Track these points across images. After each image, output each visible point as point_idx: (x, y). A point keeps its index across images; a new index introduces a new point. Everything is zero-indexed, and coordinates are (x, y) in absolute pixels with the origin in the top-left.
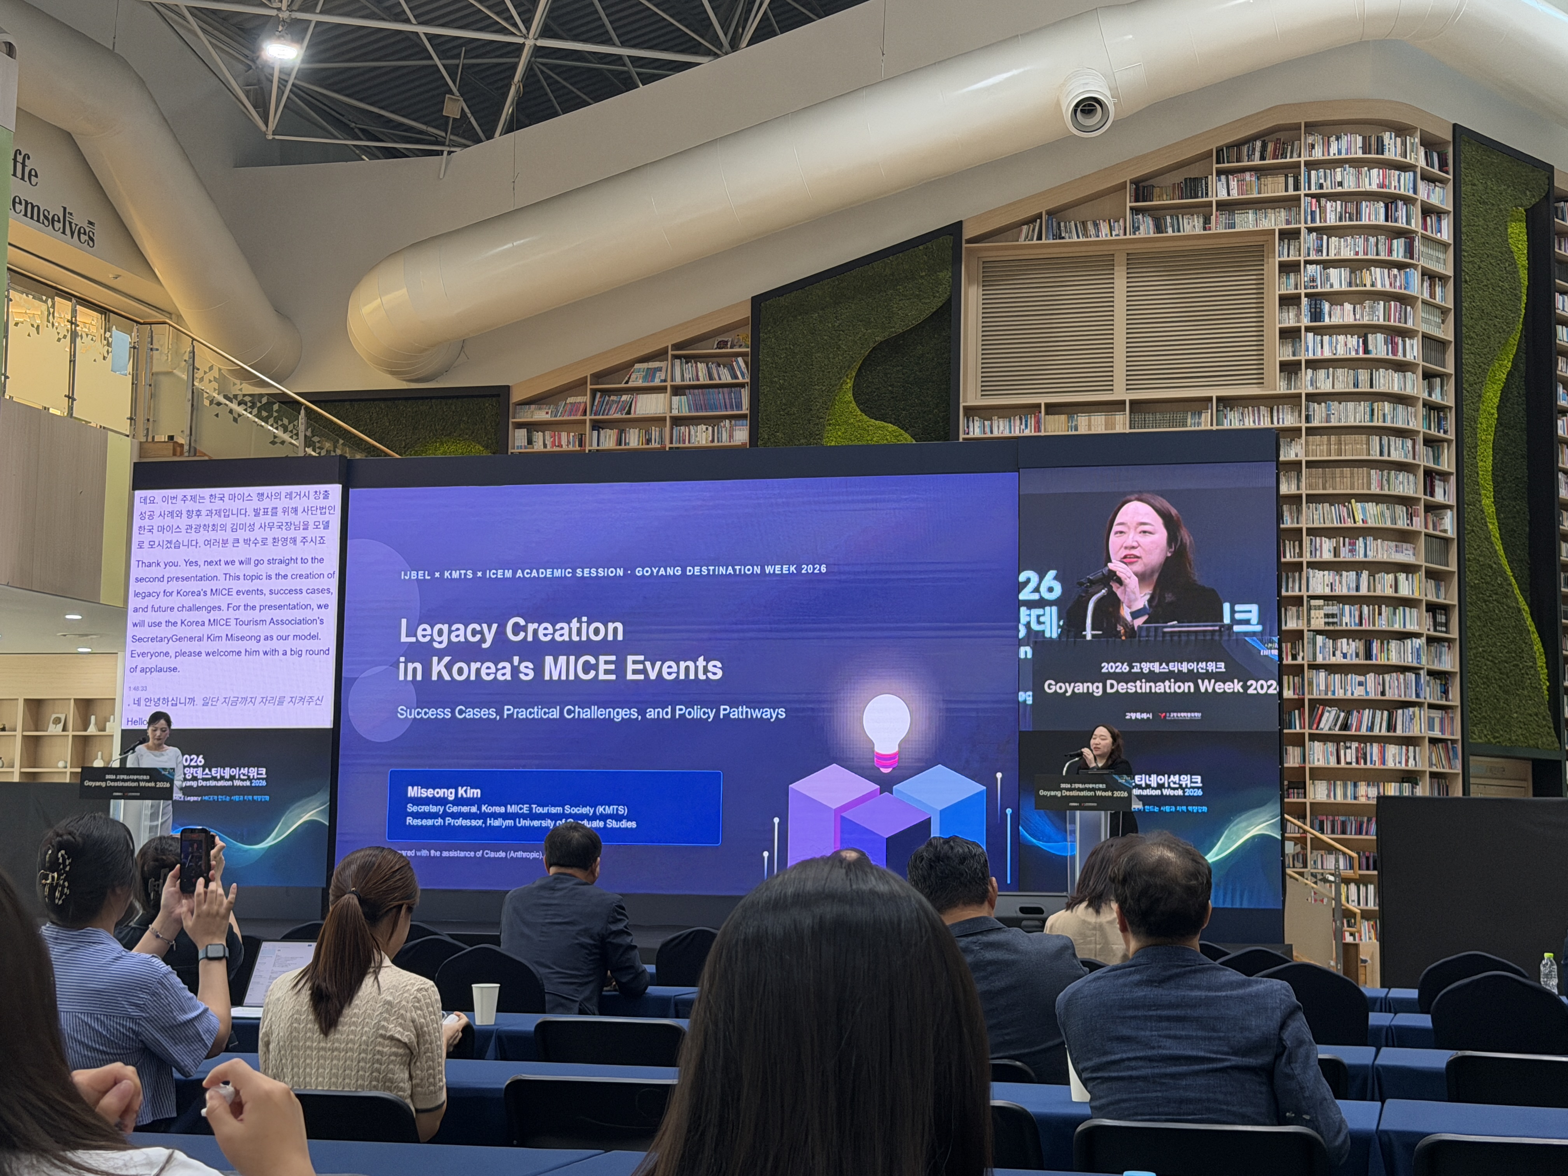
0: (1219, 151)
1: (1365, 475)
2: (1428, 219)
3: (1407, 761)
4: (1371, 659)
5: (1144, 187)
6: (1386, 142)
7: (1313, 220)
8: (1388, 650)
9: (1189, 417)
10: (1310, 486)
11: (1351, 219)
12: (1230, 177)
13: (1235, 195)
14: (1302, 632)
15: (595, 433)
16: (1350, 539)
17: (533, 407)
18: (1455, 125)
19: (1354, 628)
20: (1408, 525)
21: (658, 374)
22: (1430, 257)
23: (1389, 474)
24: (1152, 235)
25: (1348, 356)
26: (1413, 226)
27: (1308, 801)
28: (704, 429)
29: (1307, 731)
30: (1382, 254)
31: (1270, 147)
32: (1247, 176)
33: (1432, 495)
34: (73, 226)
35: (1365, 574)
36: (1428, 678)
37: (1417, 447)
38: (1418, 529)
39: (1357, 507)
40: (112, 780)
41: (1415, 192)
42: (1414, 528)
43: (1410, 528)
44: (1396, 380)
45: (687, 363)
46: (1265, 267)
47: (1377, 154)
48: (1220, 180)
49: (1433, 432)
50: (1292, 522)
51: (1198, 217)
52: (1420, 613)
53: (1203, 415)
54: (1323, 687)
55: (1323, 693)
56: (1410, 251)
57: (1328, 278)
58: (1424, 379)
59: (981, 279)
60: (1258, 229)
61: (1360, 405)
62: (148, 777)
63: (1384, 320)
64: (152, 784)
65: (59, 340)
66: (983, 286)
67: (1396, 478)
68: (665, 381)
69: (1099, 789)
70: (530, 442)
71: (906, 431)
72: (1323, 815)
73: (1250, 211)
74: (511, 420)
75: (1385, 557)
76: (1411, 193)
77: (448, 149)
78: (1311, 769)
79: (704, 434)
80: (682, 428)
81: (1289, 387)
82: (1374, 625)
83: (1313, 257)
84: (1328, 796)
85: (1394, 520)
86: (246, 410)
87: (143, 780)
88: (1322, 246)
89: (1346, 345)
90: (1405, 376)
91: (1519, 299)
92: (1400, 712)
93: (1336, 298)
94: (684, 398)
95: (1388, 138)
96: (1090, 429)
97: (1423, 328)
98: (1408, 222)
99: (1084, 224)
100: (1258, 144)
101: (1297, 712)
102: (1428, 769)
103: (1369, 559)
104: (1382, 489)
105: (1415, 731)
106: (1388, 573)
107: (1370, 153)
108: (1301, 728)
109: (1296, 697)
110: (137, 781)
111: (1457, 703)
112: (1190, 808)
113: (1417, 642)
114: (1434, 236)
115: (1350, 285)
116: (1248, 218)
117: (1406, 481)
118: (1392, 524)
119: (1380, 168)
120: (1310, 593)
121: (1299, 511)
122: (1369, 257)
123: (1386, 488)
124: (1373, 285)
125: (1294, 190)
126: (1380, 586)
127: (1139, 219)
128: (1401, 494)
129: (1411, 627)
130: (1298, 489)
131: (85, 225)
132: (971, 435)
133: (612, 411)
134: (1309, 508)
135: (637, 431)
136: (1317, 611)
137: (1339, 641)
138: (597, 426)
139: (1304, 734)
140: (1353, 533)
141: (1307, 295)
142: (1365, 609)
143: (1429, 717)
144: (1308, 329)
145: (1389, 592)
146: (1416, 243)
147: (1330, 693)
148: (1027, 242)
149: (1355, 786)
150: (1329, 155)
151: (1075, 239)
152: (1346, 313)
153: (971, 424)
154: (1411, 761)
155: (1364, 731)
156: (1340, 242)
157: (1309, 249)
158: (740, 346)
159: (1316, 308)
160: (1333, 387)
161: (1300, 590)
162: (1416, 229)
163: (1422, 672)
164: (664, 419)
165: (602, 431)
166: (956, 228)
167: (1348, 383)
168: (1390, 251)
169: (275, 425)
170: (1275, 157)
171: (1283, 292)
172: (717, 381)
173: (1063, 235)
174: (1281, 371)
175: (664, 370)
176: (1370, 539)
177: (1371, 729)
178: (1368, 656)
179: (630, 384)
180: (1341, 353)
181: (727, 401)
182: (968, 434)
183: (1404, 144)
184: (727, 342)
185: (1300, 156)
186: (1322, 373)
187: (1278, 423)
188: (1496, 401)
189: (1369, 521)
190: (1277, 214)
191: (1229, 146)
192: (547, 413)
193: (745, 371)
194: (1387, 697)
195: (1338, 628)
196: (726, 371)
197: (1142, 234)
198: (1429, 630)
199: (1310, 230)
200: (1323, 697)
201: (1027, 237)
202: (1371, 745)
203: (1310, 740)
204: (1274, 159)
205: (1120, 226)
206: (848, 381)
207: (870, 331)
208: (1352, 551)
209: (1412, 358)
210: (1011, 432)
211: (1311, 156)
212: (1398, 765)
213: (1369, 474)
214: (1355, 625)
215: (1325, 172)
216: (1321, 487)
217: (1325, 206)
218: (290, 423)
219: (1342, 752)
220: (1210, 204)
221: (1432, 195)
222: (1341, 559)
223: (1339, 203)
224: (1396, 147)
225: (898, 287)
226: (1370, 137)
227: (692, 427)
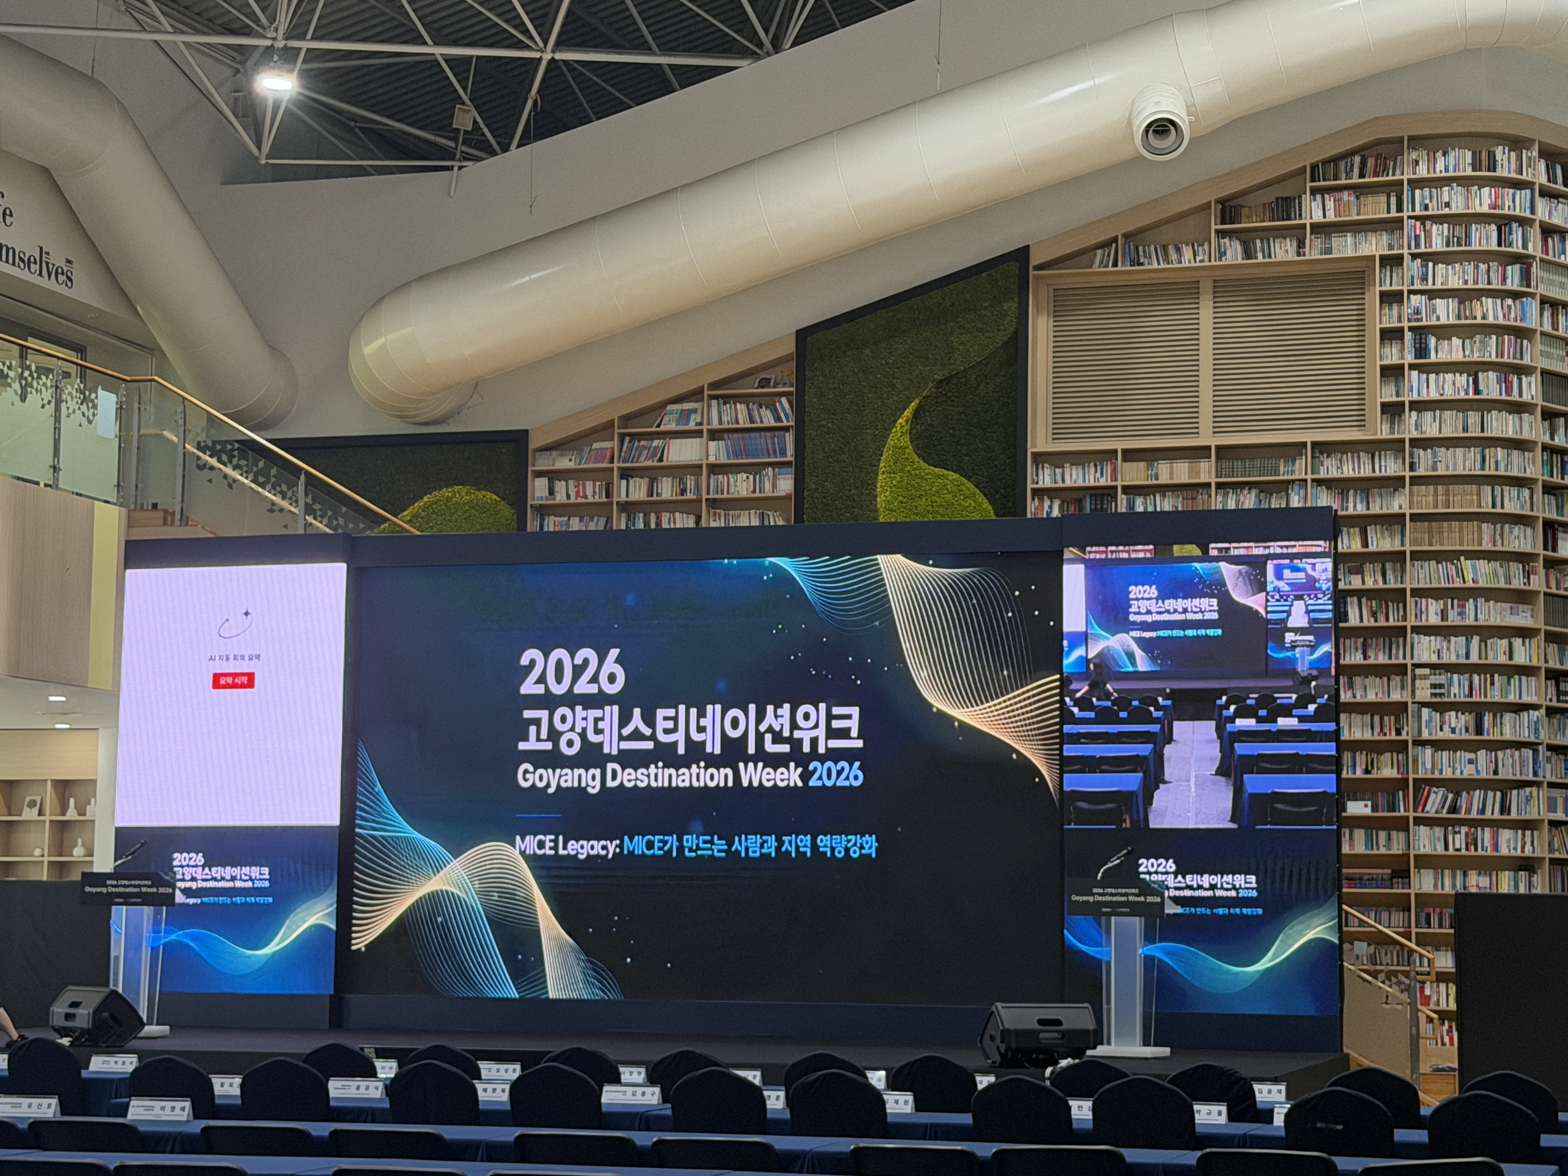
0: (1314, 167)
1: (1476, 529)
2: (1550, 240)
3: (1523, 847)
4: (1482, 734)
5: (1231, 208)
6: (1499, 157)
7: (1417, 245)
8: (1501, 724)
9: (1282, 464)
10: (1414, 542)
11: (1459, 244)
12: (1326, 196)
13: (1331, 217)
14: (1406, 703)
15: (624, 482)
16: (1459, 600)
17: (554, 453)
19: (1463, 699)
20: (1525, 584)
21: (693, 417)
22: (1551, 283)
23: (1502, 527)
24: (1240, 261)
25: (1457, 397)
26: (1530, 251)
27: (1412, 892)
28: (745, 478)
29: (1411, 814)
30: (1494, 281)
31: (1371, 162)
32: (1345, 195)
33: (1554, 550)
34: (51, 266)
35: (1476, 640)
36: (1549, 753)
37: (1535, 497)
38: (1537, 588)
39: (1467, 565)
40: (113, 886)
41: (1533, 211)
42: (1531, 588)
43: (1526, 588)
44: (1511, 423)
45: (725, 403)
46: (1366, 296)
47: (1489, 171)
48: (1315, 200)
49: (1556, 479)
50: (1396, 582)
51: (1291, 241)
52: (1538, 681)
53: (1297, 462)
54: (1429, 766)
55: (1430, 772)
56: (1526, 277)
57: (1434, 311)
58: (1544, 419)
59: (1052, 309)
60: (1358, 254)
61: (1470, 452)
62: (150, 883)
63: (1497, 357)
64: (154, 890)
65: (43, 406)
66: (1054, 316)
67: (1511, 532)
68: (701, 424)
69: (1132, 894)
70: (551, 492)
71: (969, 480)
72: (1430, 907)
73: (1349, 234)
74: (530, 468)
75: (1498, 621)
76: (1527, 214)
77: (459, 164)
78: (1416, 856)
79: (745, 483)
80: (720, 476)
81: (1392, 432)
82: (1486, 696)
83: (1418, 286)
84: (1436, 886)
85: (1508, 580)
87: (145, 886)
88: (1427, 274)
89: (1454, 384)
90: (1521, 417)
92: (1515, 792)
93: (1444, 332)
94: (722, 443)
95: (1500, 153)
96: (1172, 477)
97: (1544, 363)
98: (1525, 246)
99: (1165, 248)
100: (1357, 159)
101: (1401, 793)
102: (1547, 856)
103: (1481, 622)
104: (1494, 545)
105: (1534, 816)
106: (1501, 638)
107: (1480, 170)
108: (1405, 811)
109: (1400, 776)
110: (139, 886)
112: (1245, 911)
113: (1535, 714)
114: (1556, 259)
115: (1459, 317)
116: (1346, 242)
117: (1522, 535)
118: (1506, 583)
119: (1491, 187)
120: (1416, 661)
121: (1403, 570)
122: (1480, 286)
123: (1499, 543)
124: (1484, 318)
125: (1397, 212)
126: (1492, 653)
127: (1225, 243)
128: (1517, 550)
129: (1526, 699)
130: (1402, 545)
131: (63, 264)
132: (1041, 485)
133: (642, 458)
134: (1414, 566)
135: (670, 479)
136: (1423, 681)
137: (1447, 714)
138: (626, 474)
139: (1408, 817)
140: (1463, 594)
141: (1411, 329)
142: (1476, 678)
143: (1549, 798)
144: (1412, 367)
145: (1503, 659)
146: (1534, 269)
147: (1436, 772)
148: (1102, 269)
149: (1465, 875)
150: (1435, 172)
151: (1155, 266)
152: (1454, 349)
153: (1040, 472)
154: (1528, 847)
155: (1474, 815)
156: (1447, 270)
157: (1413, 277)
158: (785, 384)
159: (1421, 343)
160: (1440, 432)
161: (1404, 658)
162: (1534, 254)
163: (1540, 748)
164: (700, 466)
165: (631, 481)
166: (1022, 254)
167: (1456, 428)
168: (1504, 279)
169: (273, 492)
170: (1376, 174)
171: (1384, 326)
172: (759, 425)
173: (1142, 260)
174: (1383, 413)
175: (699, 411)
176: (1481, 600)
177: (1482, 811)
178: (1479, 730)
179: (663, 428)
180: (1449, 393)
181: (770, 447)
182: (1037, 483)
183: (1520, 158)
184: (770, 380)
185: (1403, 174)
186: (1428, 415)
187: (1380, 471)
189: (1480, 580)
190: (1379, 237)
191: (1325, 162)
192: (570, 460)
193: (789, 411)
194: (1500, 776)
195: (1445, 699)
196: (768, 413)
197: (1229, 259)
198: (1551, 700)
199: (1414, 256)
200: (1430, 776)
201: (1101, 263)
202: (1483, 829)
203: (1415, 824)
204: (1374, 176)
205: (1204, 250)
206: (904, 424)
207: (928, 368)
208: (1461, 614)
209: (1530, 397)
210: (1084, 481)
211: (1414, 173)
212: (1512, 851)
213: (1480, 528)
214: (1465, 696)
215: (1430, 192)
216: (1427, 542)
217: (1430, 231)
218: (288, 490)
219: (1450, 838)
220: (1304, 226)
221: (1554, 213)
222: (1449, 623)
223: (1446, 226)
224: (1509, 162)
225: (959, 319)
226: (1480, 152)
227: (730, 476)
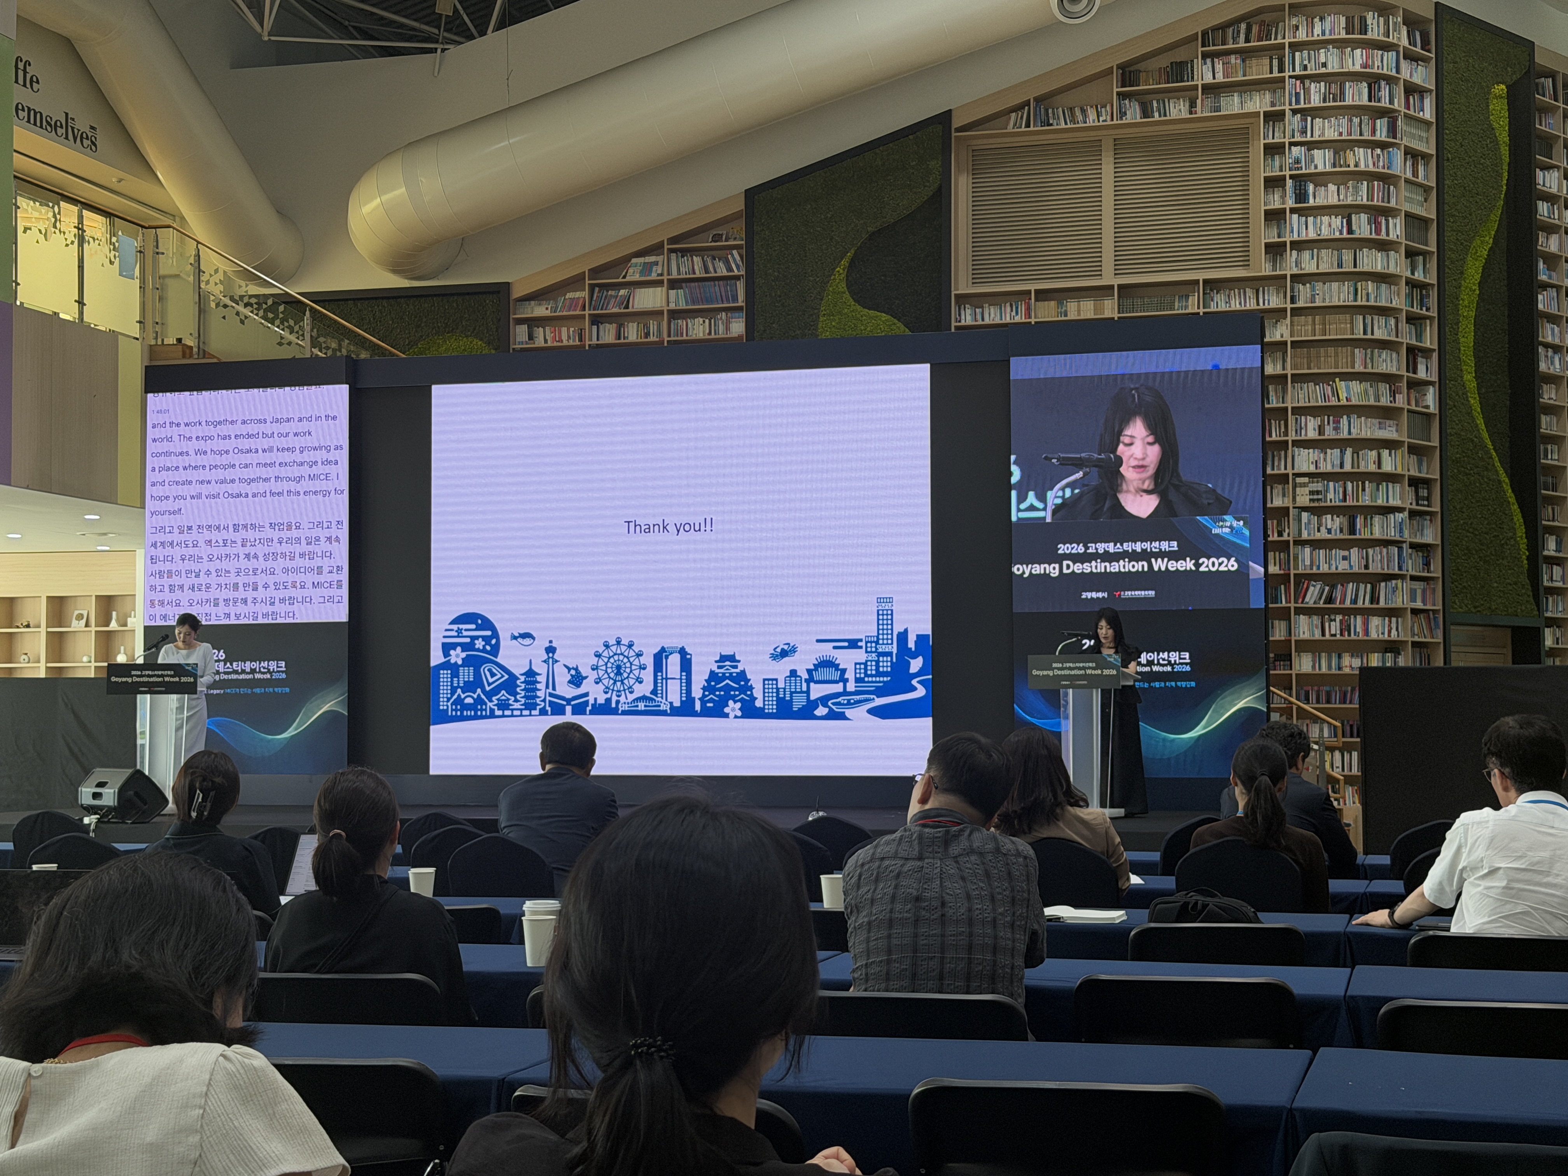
0: (1205, 33)
1: (1349, 353)
2: (1411, 98)
3: (1390, 632)
4: (1355, 534)
5: (1130, 72)
6: (1369, 22)
7: (1298, 102)
8: (1371, 525)
9: (1177, 300)
10: (1295, 366)
11: (1335, 100)
12: (1216, 60)
13: (1220, 78)
14: (1288, 508)
15: (595, 328)
16: (1334, 417)
17: (533, 303)
18: (1437, 3)
19: (1338, 504)
20: (1391, 402)
21: (654, 268)
22: (1412, 136)
23: (1372, 352)
24: (1139, 120)
25: (1332, 237)
26: (1396, 106)
28: (701, 322)
29: (1292, 605)
30: (1366, 134)
31: (1255, 29)
32: (1232, 58)
33: (1415, 372)
34: (76, 132)
35: (1349, 451)
36: (1410, 551)
37: (1400, 325)
38: (1401, 405)
39: (1341, 385)
40: (138, 676)
41: (1398, 72)
42: (1397, 405)
43: (1393, 405)
44: (1379, 259)
45: (683, 257)
46: (1250, 150)
47: (1361, 34)
49: (1416, 310)
50: (1278, 402)
51: (1184, 101)
52: (1402, 488)
53: (1190, 298)
54: (1308, 563)
55: (1309, 568)
57: (1312, 161)
58: (1406, 257)
59: (971, 168)
60: (1243, 112)
61: (1344, 285)
62: (172, 673)
63: (1368, 200)
64: (177, 679)
65: (67, 245)
66: (973, 174)
67: (1380, 356)
68: (662, 275)
69: (1089, 668)
70: (531, 337)
71: (899, 320)
72: (1308, 686)
73: (1235, 94)
74: (512, 316)
75: (1369, 434)
76: (1394, 73)
77: (442, 46)
78: (1296, 641)
79: (701, 327)
80: (680, 321)
81: (1275, 269)
82: (1358, 501)
83: (1298, 138)
84: (1314, 667)
85: (1377, 398)
86: (252, 312)
87: (168, 676)
88: (1306, 127)
89: (1330, 226)
90: (1388, 255)
91: (1501, 175)
92: (1383, 584)
93: (1321, 179)
94: (681, 292)
95: (1371, 18)
96: (1079, 314)
97: (1407, 207)
98: (1391, 102)
99: (1071, 109)
100: (1243, 26)
101: (1283, 587)
102: (1410, 639)
103: (1354, 436)
104: (1365, 368)
105: (1398, 603)
106: (1371, 450)
107: (1353, 33)
108: (1286, 602)
109: (1282, 572)
110: (162, 676)
111: (1439, 574)
112: (1179, 684)
113: (1400, 516)
114: (1416, 115)
115: (1334, 166)
116: (1233, 101)
117: (1389, 359)
118: (1375, 401)
119: (1363, 48)
120: (1296, 471)
121: (1284, 391)
122: (1353, 137)
123: (1370, 366)
124: (1356, 166)
125: (1279, 72)
126: (1363, 462)
127: (1125, 104)
128: (1384, 371)
129: (1394, 502)
130: (1284, 369)
131: (88, 130)
132: (963, 323)
133: (611, 306)
134: (1294, 388)
135: (635, 325)
136: (1302, 489)
137: (1324, 517)
138: (596, 320)
139: (1289, 608)
140: (1337, 412)
141: (1291, 177)
143: (1411, 589)
144: (1293, 211)
145: (1372, 468)
146: (1399, 123)
147: (1315, 568)
148: (1016, 130)
149: (1340, 657)
150: (1313, 36)
151: (1063, 126)
152: (1330, 195)
153: (962, 312)
154: (1394, 633)
155: (1348, 604)
156: (1324, 123)
157: (1293, 130)
158: (735, 239)
159: (1300, 189)
160: (1318, 268)
161: (1286, 468)
162: (1399, 109)
163: (1404, 545)
164: (661, 312)
165: (601, 326)
166: (945, 118)
167: (1332, 265)
168: (1374, 132)
169: (281, 327)
170: (1260, 39)
171: (1268, 174)
172: (713, 275)
173: (1051, 122)
174: (1266, 253)
175: (660, 264)
176: (1354, 417)
177: (1355, 601)
178: (1352, 531)
179: (628, 279)
180: (1325, 233)
181: (723, 294)
182: (960, 321)
183: (1387, 23)
185: (1284, 38)
186: (1306, 254)
187: (1264, 304)
188: (1478, 277)
189: (1353, 399)
190: (1262, 97)
191: (1215, 29)
192: (547, 309)
193: (740, 263)
194: (1371, 570)
195: (1323, 504)
196: (721, 264)
197: (1128, 119)
198: (1411, 504)
199: (1295, 112)
200: (1308, 571)
201: (1015, 124)
203: (1295, 614)
204: (1258, 41)
205: (1107, 111)
206: (841, 271)
207: (862, 222)
208: (1336, 429)
209: (1395, 237)
210: (1001, 319)
211: (1295, 37)
212: (1381, 636)
213: (1353, 354)
214: (1339, 501)
215: (1309, 54)
216: (1306, 366)
217: (1309, 88)
218: (295, 325)
219: (1327, 625)
220: (1196, 88)
221: (1415, 74)
222: (1326, 437)
223: (1323, 84)
224: (1378, 27)
225: (889, 178)
226: (1353, 17)
227: (689, 321)
